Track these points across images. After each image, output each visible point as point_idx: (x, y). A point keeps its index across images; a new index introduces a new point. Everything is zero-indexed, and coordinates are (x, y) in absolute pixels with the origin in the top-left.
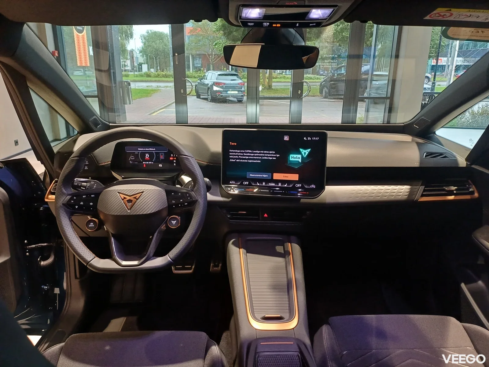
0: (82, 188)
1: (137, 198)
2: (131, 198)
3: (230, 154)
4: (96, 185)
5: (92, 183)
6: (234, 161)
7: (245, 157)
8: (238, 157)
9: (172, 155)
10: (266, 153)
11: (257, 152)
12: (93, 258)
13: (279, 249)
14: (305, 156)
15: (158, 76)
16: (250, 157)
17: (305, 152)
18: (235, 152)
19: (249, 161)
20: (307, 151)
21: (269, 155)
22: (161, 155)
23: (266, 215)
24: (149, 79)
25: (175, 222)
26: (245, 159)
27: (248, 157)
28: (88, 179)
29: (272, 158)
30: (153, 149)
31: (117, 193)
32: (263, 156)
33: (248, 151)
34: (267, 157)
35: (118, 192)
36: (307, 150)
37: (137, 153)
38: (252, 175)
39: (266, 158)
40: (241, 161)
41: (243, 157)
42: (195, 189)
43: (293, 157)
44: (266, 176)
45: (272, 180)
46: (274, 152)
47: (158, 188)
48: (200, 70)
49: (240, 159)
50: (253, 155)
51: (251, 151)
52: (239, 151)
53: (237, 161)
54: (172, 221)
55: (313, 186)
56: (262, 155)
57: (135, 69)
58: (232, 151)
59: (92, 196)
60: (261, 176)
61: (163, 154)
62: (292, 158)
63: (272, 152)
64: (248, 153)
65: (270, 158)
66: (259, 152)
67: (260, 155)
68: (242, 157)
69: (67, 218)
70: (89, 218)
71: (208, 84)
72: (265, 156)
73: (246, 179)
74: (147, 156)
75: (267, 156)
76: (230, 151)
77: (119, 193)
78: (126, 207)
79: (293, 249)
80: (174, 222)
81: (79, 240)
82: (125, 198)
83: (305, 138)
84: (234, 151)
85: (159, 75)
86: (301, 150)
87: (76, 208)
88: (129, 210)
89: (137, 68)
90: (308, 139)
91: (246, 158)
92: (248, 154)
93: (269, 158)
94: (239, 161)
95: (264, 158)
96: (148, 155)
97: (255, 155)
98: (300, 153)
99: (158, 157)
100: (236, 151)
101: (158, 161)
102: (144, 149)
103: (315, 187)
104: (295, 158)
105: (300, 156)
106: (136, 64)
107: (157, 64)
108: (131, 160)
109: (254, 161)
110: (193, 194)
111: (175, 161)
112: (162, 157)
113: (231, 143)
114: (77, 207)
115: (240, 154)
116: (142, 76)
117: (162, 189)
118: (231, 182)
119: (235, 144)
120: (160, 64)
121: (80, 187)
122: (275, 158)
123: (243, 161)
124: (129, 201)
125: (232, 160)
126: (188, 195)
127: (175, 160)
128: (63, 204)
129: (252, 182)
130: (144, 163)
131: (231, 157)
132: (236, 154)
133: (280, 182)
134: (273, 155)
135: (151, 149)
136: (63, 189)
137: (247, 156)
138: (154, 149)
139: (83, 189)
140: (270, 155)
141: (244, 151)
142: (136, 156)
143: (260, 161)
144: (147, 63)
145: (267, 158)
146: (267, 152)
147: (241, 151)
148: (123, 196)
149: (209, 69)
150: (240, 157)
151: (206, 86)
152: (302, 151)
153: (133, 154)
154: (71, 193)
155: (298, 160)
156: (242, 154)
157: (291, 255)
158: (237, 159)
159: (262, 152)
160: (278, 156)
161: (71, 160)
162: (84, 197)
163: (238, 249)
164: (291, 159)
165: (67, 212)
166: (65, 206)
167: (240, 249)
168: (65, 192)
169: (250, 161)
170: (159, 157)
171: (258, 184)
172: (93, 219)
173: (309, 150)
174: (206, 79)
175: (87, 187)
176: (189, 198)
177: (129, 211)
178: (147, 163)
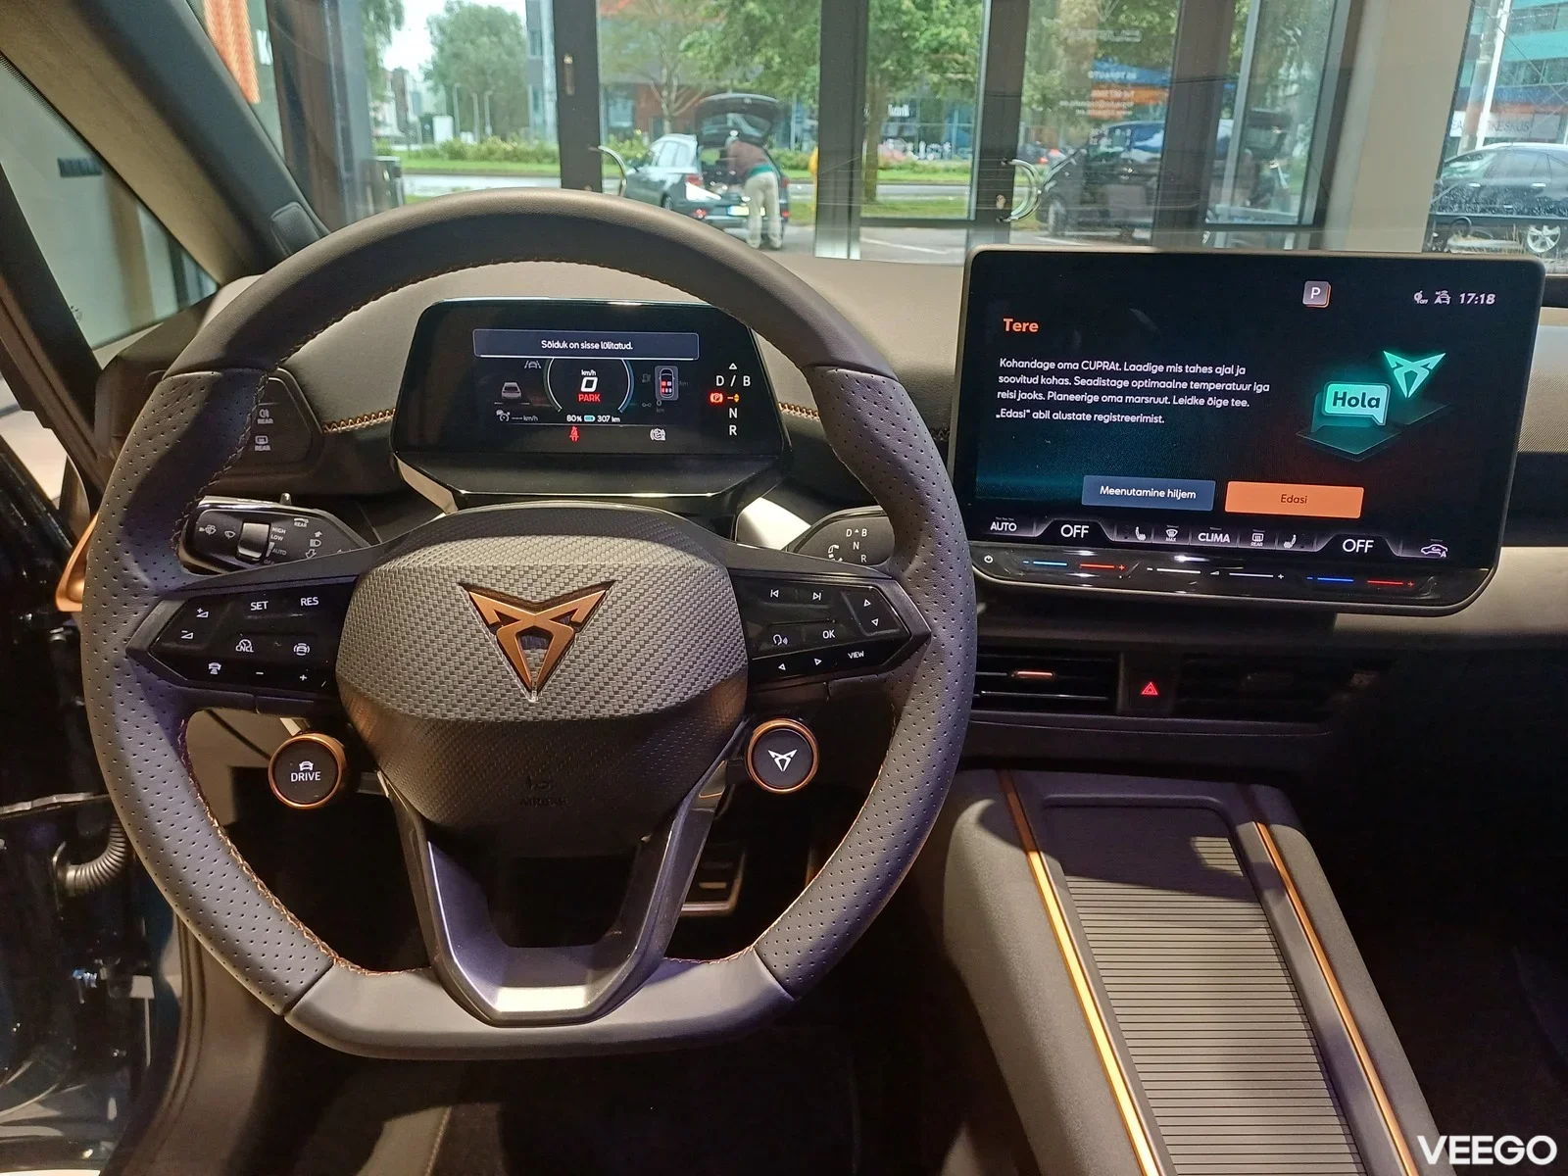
0: (242, 551)
1: (578, 617)
2: (543, 619)
3: (1001, 379)
4: (318, 534)
5: (301, 523)
6: (1021, 415)
7: (1078, 398)
8: (1045, 395)
9: (720, 380)
10: (1199, 377)
11: (1148, 367)
12: (321, 967)
13: (1215, 852)
14: (1410, 394)
15: (488, 155)
16: (1106, 399)
17: (1412, 371)
18: (1030, 372)
19: (1100, 417)
20: (1425, 367)
21: (1209, 387)
22: (664, 379)
23: (1150, 690)
24: (458, 165)
25: (787, 757)
26: (1080, 407)
27: (1096, 398)
28: (278, 502)
29: (1226, 403)
30: (619, 346)
31: (459, 588)
32: (1180, 393)
33: (1097, 365)
34: (1198, 397)
35: (460, 584)
36: (1425, 361)
37: (536, 365)
38: (1111, 492)
39: (1194, 401)
40: (1058, 416)
41: (1071, 398)
42: (912, 567)
43: (1343, 399)
44: (1184, 495)
45: (1218, 518)
46: (1241, 371)
47: (690, 558)
48: (631, 137)
49: (1053, 406)
50: (1126, 383)
51: (1114, 366)
52: (1052, 365)
53: (1038, 415)
54: (773, 754)
55: (1438, 550)
56: (1172, 385)
57: (411, 133)
58: (1013, 363)
59: (306, 602)
60: (1162, 494)
61: (674, 371)
62: (1339, 402)
63: (1230, 370)
64: (1102, 374)
65: (1214, 403)
66: (1161, 368)
67: (1164, 385)
68: (1062, 397)
69: (162, 734)
70: (291, 725)
71: (663, 182)
72: (1189, 393)
73: (1075, 510)
74: (589, 384)
75: (1202, 394)
76: (1002, 362)
77: (468, 587)
78: (513, 674)
79: (1288, 858)
80: (782, 759)
81: (235, 861)
82: (505, 619)
83: (1418, 297)
84: (1024, 364)
85: (491, 152)
86: (1391, 358)
87: (214, 672)
88: (530, 691)
89: (416, 131)
90: (1438, 300)
91: (1084, 402)
92: (1099, 382)
93: (1211, 401)
94: (1047, 415)
95: (1181, 401)
96: (596, 379)
97: (1138, 384)
98: (1383, 376)
99: (645, 391)
100: (1035, 364)
101: (645, 412)
102: (574, 345)
103: (1444, 555)
104: (1354, 402)
105: (1380, 392)
106: (413, 118)
107: (482, 115)
108: (507, 404)
109: (1127, 418)
110: (897, 596)
111: (733, 413)
112: (667, 390)
113: (1008, 321)
114: (215, 668)
115: (1053, 380)
116: (434, 155)
117: (713, 567)
118: (994, 526)
119: (1034, 327)
120: (492, 117)
121: (231, 546)
122: (1244, 403)
123: (1069, 417)
124: (535, 636)
125: (1011, 414)
126: (867, 603)
127: (733, 404)
128: (132, 653)
129: (1111, 527)
130: (569, 418)
131: (1004, 395)
132: (1034, 380)
133: (1260, 528)
134: (1232, 386)
135: (609, 346)
136: (128, 559)
137: (1092, 390)
138: (629, 346)
139: (248, 560)
140: (1219, 386)
141: (1075, 366)
142: (531, 379)
143: (1158, 419)
144: (451, 113)
145: (1202, 402)
146: (1204, 370)
147: (1062, 366)
148: (490, 606)
149: (657, 135)
150: (1052, 395)
151: (655, 190)
152: (1393, 365)
153: (515, 369)
154: (173, 584)
155: (1367, 411)
156: (1066, 382)
157: (1292, 891)
158: (1035, 405)
159: (1178, 369)
160: (1259, 389)
161: (175, 386)
162: (256, 606)
163: (1015, 853)
164: (1330, 408)
165: (157, 701)
166: (141, 663)
167: (1027, 854)
168: (143, 578)
169: (1105, 418)
170: (651, 387)
171: (1142, 538)
172: (315, 737)
173: (1434, 360)
174: (656, 164)
175: (272, 544)
176: (875, 622)
177: (533, 699)
178: (590, 418)
